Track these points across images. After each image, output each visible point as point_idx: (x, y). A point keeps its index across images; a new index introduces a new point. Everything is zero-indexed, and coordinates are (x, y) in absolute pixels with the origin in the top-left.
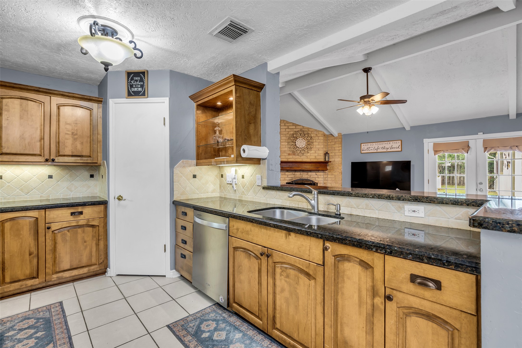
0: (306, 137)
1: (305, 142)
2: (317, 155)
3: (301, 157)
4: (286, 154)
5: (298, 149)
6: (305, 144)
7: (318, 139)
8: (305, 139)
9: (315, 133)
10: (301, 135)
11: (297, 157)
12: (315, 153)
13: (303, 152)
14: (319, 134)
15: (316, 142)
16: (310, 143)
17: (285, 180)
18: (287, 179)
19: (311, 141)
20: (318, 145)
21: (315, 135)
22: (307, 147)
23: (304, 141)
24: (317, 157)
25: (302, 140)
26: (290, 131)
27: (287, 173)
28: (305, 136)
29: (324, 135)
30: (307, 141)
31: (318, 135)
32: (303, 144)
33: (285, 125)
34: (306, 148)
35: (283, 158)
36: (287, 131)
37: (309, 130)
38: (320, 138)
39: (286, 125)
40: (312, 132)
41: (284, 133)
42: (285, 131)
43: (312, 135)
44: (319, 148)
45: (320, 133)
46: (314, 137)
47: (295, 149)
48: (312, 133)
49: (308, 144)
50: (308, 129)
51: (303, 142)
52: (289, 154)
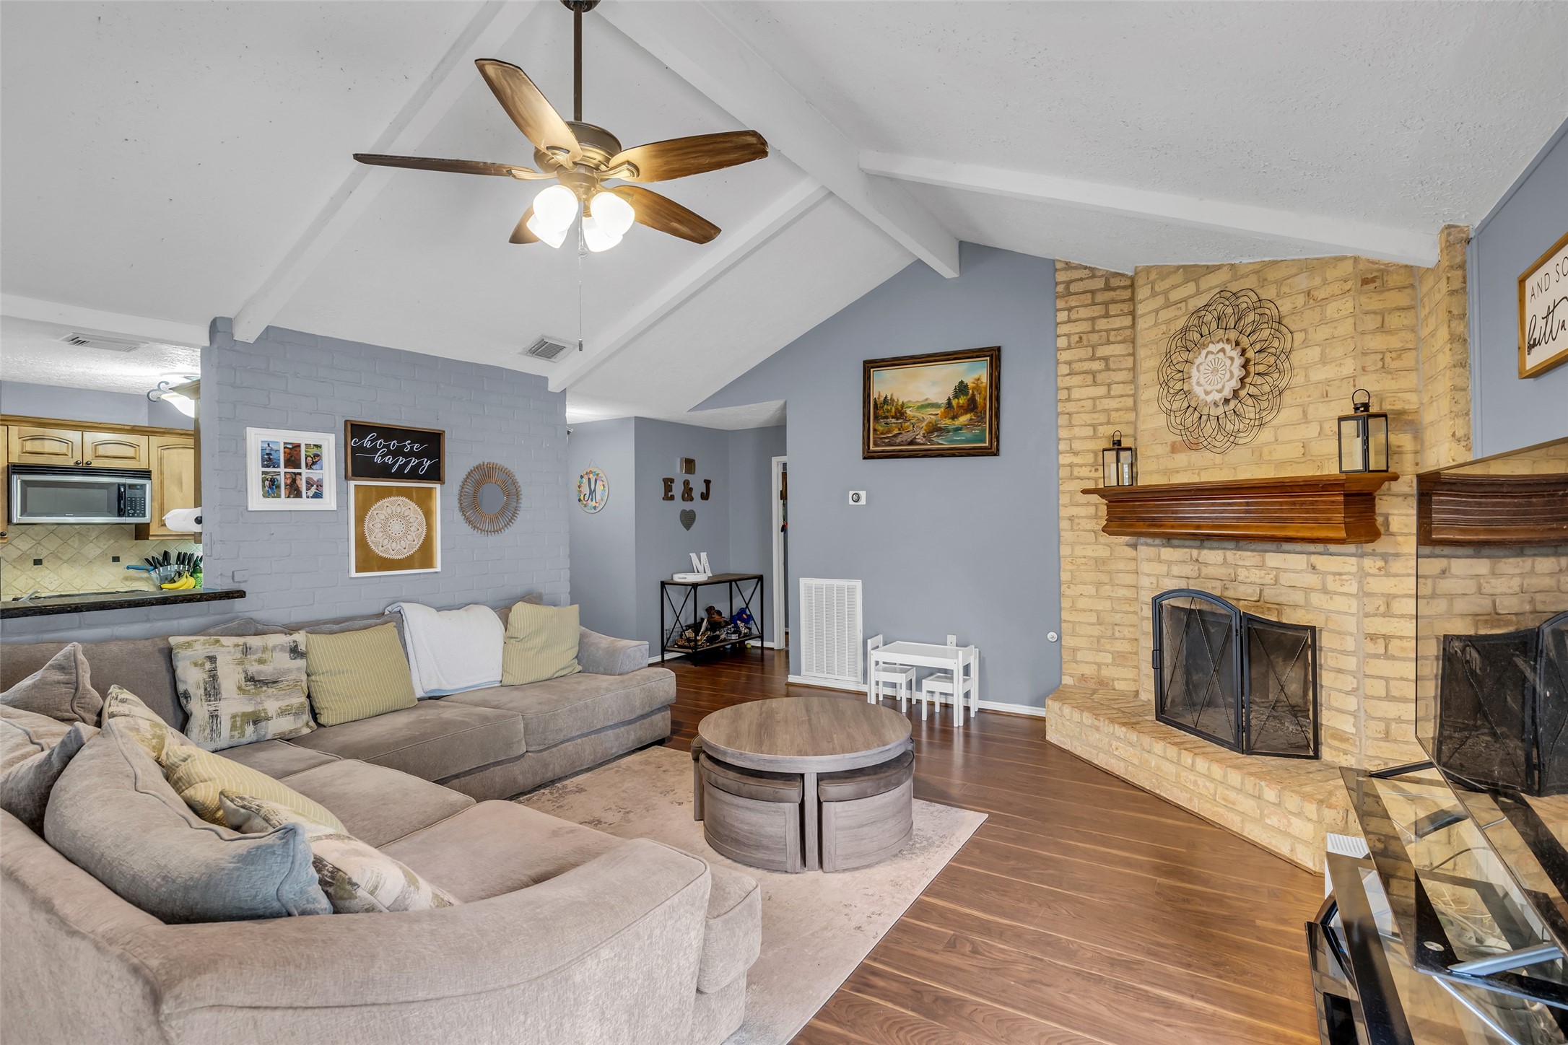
6: (1238, 373)
20: (1324, 360)
32: (1227, 376)
36: (1164, 322)
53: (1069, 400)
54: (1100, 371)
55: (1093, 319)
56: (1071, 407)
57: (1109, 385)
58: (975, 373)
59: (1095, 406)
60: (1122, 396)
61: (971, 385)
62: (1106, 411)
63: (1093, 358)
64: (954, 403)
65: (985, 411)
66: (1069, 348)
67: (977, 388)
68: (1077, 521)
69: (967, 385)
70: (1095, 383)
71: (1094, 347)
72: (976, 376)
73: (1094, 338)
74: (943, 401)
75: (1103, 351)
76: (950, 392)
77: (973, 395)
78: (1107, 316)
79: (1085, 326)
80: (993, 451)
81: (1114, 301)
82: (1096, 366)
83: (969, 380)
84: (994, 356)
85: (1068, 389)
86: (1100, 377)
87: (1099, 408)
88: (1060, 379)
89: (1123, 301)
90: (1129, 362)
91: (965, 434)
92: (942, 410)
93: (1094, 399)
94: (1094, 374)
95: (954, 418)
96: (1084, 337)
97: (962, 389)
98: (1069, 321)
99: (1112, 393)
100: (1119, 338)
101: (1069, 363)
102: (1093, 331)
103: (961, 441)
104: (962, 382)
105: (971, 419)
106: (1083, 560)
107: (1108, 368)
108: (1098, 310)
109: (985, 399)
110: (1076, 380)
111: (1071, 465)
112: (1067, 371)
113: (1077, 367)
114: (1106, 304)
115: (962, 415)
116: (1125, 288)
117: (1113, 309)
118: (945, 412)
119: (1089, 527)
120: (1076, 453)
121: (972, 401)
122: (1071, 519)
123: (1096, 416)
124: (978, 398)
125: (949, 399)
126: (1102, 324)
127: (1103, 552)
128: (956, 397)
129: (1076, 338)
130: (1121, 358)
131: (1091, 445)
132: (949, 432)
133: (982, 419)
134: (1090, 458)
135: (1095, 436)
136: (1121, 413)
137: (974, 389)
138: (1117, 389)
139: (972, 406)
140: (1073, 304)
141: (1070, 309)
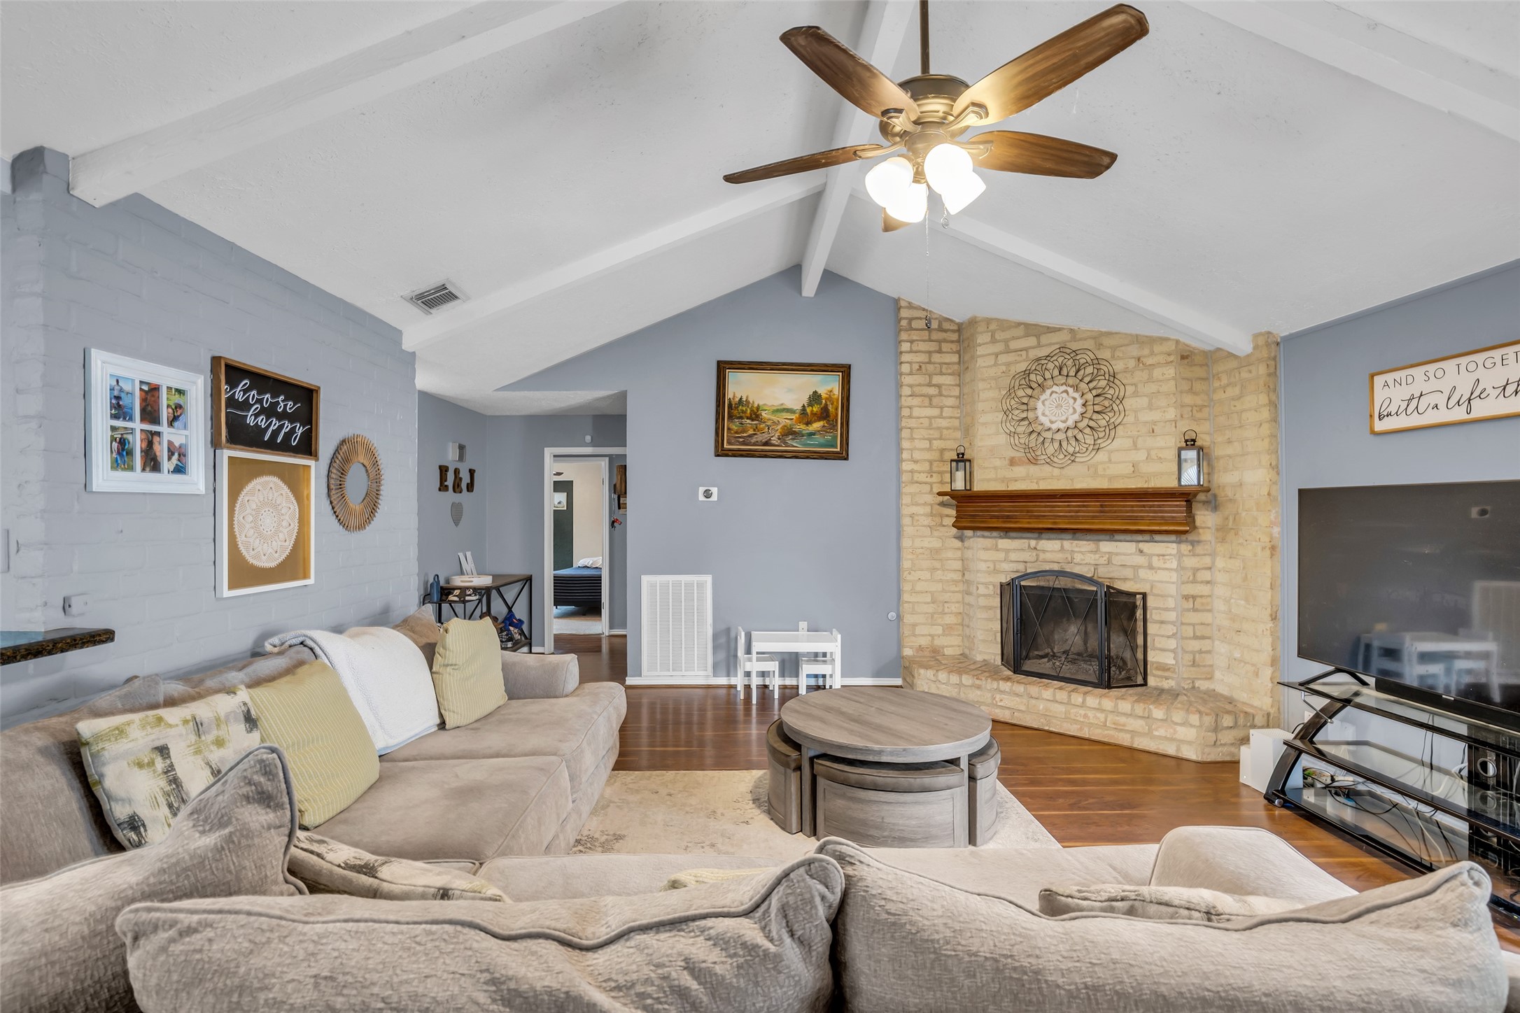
0: (1087, 379)
1: (1080, 402)
2: (1141, 456)
3: (1065, 471)
4: (998, 463)
5: (1048, 435)
6: (1080, 409)
7: (1150, 380)
8: (1083, 386)
9: (1134, 351)
10: (1065, 372)
11: (1047, 468)
12: (1135, 447)
13: (1071, 450)
14: (1152, 353)
15: (1136, 394)
16: (1107, 403)
17: (996, 571)
18: (1006, 566)
19: (1111, 391)
20: (1150, 407)
21: (1132, 363)
22: (1092, 424)
23: (1077, 395)
24: (1146, 468)
25: (1066, 392)
26: (1017, 362)
27: (1004, 543)
28: (1081, 373)
29: (1183, 357)
30: (1089, 396)
31: (1149, 361)
32: (1071, 410)
33: (994, 341)
34: (1088, 430)
35: (988, 480)
36: (1004, 364)
37: (1100, 346)
38: (1157, 373)
39: (997, 337)
40: (1114, 349)
41: (992, 372)
42: (996, 364)
43: (1118, 366)
44: (1155, 423)
45: (1157, 348)
46: (1126, 370)
47: (1034, 435)
48: (1118, 353)
49: (1097, 408)
50: (1094, 338)
51: (1071, 401)
52: (1012, 462)
53: (910, 417)
54: (935, 396)
55: (930, 353)
56: (912, 423)
57: (942, 408)
58: (829, 385)
59: (931, 424)
60: (951, 418)
61: (824, 396)
62: (938, 428)
63: (930, 385)
64: (809, 410)
65: (837, 420)
66: (911, 374)
67: (829, 399)
68: (916, 518)
69: (820, 395)
70: (931, 406)
71: (930, 376)
72: (829, 388)
73: (931, 368)
74: (798, 407)
75: (937, 380)
76: (805, 400)
77: (826, 405)
78: (940, 351)
79: (922, 358)
80: (843, 455)
81: (945, 341)
82: (932, 391)
83: (823, 391)
84: (845, 371)
85: (910, 408)
86: (935, 401)
87: (934, 426)
88: (903, 399)
89: (952, 342)
90: (956, 392)
91: (818, 439)
92: (797, 415)
93: (930, 418)
94: (930, 397)
95: (808, 424)
96: (923, 366)
97: (815, 398)
98: (911, 352)
99: (944, 415)
100: (950, 371)
101: (911, 386)
102: (930, 363)
103: (814, 444)
104: (815, 392)
105: (824, 426)
106: (921, 551)
107: (940, 394)
108: (932, 346)
109: (837, 409)
110: (916, 401)
111: (912, 471)
112: (909, 393)
113: (917, 390)
114: (940, 342)
115: (815, 421)
116: (953, 331)
117: (945, 347)
118: (800, 417)
119: (926, 523)
120: (916, 462)
121: (825, 409)
122: (912, 516)
123: (931, 432)
124: (830, 407)
125: (804, 406)
126: (937, 358)
127: (936, 544)
128: (810, 404)
129: (916, 366)
130: (951, 388)
131: (928, 456)
132: (803, 436)
133: (834, 427)
134: (926, 466)
135: (930, 449)
136: (950, 431)
137: (826, 399)
138: (947, 412)
139: (824, 414)
140: (915, 338)
141: (912, 342)
